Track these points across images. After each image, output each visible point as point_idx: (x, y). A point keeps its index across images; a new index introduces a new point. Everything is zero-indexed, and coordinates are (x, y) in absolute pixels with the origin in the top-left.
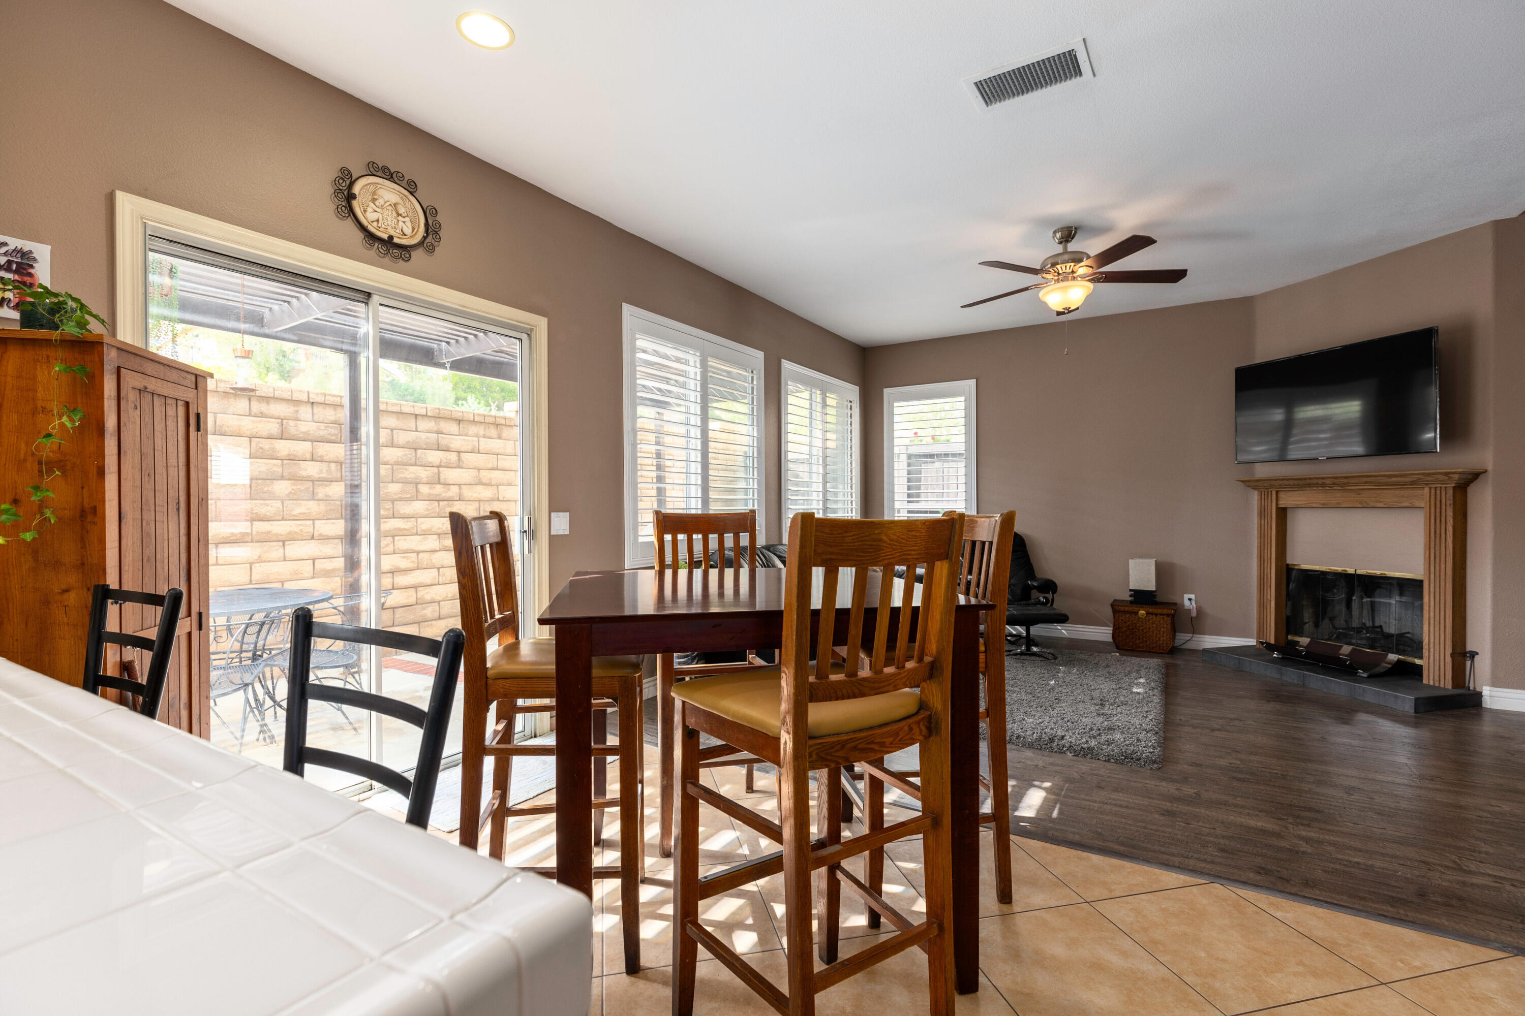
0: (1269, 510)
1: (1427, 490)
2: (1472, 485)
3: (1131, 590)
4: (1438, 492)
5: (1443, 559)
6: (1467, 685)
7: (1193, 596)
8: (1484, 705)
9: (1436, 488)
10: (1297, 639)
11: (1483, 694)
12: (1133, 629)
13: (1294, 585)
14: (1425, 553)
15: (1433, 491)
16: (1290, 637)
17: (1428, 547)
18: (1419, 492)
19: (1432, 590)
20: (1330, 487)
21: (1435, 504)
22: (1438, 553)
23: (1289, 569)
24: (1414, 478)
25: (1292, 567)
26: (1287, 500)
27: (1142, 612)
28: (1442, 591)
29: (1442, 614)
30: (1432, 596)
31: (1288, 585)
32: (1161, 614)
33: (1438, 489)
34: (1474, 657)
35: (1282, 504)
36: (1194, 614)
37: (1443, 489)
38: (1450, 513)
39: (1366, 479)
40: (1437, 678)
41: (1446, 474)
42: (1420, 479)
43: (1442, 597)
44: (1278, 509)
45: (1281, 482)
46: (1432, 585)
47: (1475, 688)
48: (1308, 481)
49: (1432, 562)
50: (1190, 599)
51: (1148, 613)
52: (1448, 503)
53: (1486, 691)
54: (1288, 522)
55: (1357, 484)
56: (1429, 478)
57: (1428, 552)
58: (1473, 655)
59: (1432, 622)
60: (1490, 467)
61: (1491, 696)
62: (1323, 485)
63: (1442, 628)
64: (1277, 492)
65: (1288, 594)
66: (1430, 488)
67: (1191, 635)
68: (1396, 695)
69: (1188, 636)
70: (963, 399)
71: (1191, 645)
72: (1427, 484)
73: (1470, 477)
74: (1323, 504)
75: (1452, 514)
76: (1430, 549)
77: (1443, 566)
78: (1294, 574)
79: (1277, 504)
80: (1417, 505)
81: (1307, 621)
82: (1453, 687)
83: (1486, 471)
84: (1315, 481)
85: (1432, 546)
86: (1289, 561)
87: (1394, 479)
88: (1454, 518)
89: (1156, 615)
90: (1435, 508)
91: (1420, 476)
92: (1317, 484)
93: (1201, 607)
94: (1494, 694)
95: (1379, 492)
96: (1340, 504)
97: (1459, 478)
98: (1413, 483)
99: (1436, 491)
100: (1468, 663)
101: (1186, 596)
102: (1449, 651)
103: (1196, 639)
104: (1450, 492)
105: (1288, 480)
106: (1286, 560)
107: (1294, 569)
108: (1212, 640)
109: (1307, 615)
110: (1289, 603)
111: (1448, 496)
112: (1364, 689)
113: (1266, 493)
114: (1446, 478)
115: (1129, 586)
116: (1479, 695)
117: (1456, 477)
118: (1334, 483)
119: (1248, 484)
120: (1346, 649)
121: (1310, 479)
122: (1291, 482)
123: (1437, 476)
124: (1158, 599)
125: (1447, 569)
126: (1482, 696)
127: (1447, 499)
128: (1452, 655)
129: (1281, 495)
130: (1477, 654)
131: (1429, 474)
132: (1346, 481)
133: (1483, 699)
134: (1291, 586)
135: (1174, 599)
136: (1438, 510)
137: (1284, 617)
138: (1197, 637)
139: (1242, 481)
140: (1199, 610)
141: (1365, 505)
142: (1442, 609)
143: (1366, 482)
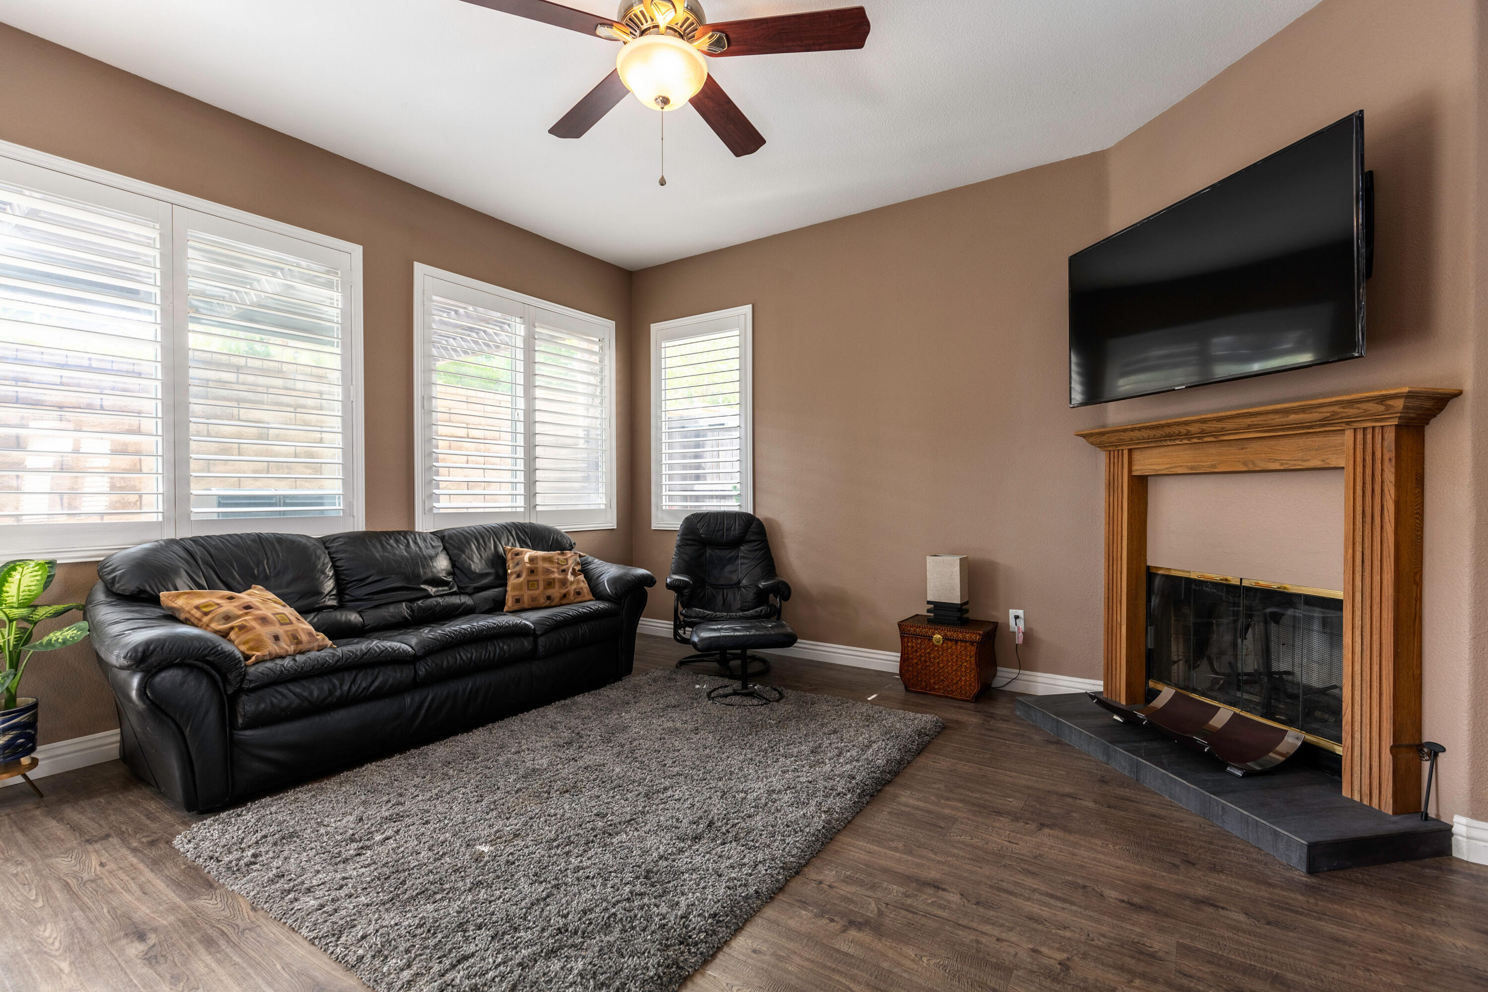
0: (1120, 481)
1: (1349, 434)
2: (1432, 421)
3: (929, 603)
4: (1369, 436)
5: (1377, 563)
6: (1423, 809)
7: (1020, 613)
8: (1455, 854)
9: (1365, 429)
10: (1159, 686)
11: (1454, 830)
12: (925, 661)
13: (1157, 601)
14: (1346, 552)
15: (1360, 436)
16: (1151, 684)
17: (1352, 542)
18: (1336, 439)
19: (1358, 623)
20: (1199, 438)
21: (1364, 460)
22: (1367, 552)
23: (1150, 574)
24: (1326, 412)
25: (1154, 571)
26: (1145, 463)
27: (938, 636)
28: (1376, 624)
29: (1376, 668)
30: (1358, 633)
31: (1149, 600)
32: (962, 641)
33: (1369, 431)
34: (1436, 755)
35: (1140, 468)
36: (1020, 639)
37: (1377, 430)
38: (1390, 476)
39: (1249, 421)
40: (1366, 789)
41: (1382, 399)
42: (1336, 413)
43: (1376, 637)
44: (1132, 478)
45: (1132, 434)
46: (1358, 613)
47: (1438, 815)
48: (1167, 430)
49: (1358, 569)
50: (1017, 617)
51: (946, 639)
52: (1386, 458)
53: (1461, 825)
54: (1149, 498)
55: (1236, 431)
56: (1351, 411)
57: (1350, 551)
58: (1436, 750)
59: (1358, 682)
60: (1468, 386)
61: (1468, 838)
62: (1188, 435)
63: (1375, 695)
64: (1130, 451)
65: (1149, 615)
66: (1355, 430)
67: (1017, 671)
68: (1275, 831)
69: (1011, 673)
70: (737, 332)
71: (1016, 687)
72: (1348, 423)
73: (1428, 404)
74: (1192, 468)
75: (1392, 478)
76: (1354, 544)
77: (1377, 578)
78: (1157, 582)
79: (1130, 471)
80: (1333, 464)
81: (1175, 658)
82: (1395, 813)
83: (1459, 393)
84: (1175, 429)
85: (1359, 539)
86: (1148, 564)
87: (1293, 417)
88: (1398, 485)
89: (956, 641)
90: (1364, 467)
91: (1336, 409)
92: (1179, 434)
93: (1031, 629)
94: (1475, 833)
95: (1273, 442)
96: (1214, 466)
97: (1405, 407)
98: (1325, 422)
99: (1365, 435)
100: (1426, 765)
101: (1012, 612)
102: (1388, 741)
103: (1025, 678)
104: (1390, 435)
105: (1140, 429)
106: (1145, 560)
107: (1157, 574)
108: (1046, 681)
109: (1177, 650)
110: (1151, 629)
111: (1386, 443)
112: (1224, 807)
113: (1116, 453)
114: (1381, 408)
115: (926, 597)
116: (1446, 832)
117: (1399, 404)
118: (1203, 432)
119: (1092, 439)
120: (1224, 714)
121: (1169, 425)
122: (1145, 434)
123: (1365, 406)
124: (971, 615)
125: (1385, 582)
126: (1452, 835)
127: (1385, 451)
128: (1395, 749)
129: (1136, 455)
130: (1444, 750)
131: (1351, 403)
132: (1219, 425)
133: (1453, 839)
134: (1155, 601)
135: (995, 615)
136: (1369, 471)
137: (1143, 650)
138: (1027, 675)
139: (1084, 436)
140: (1028, 635)
141: (1251, 468)
142: (1376, 660)
143: (1250, 427)
